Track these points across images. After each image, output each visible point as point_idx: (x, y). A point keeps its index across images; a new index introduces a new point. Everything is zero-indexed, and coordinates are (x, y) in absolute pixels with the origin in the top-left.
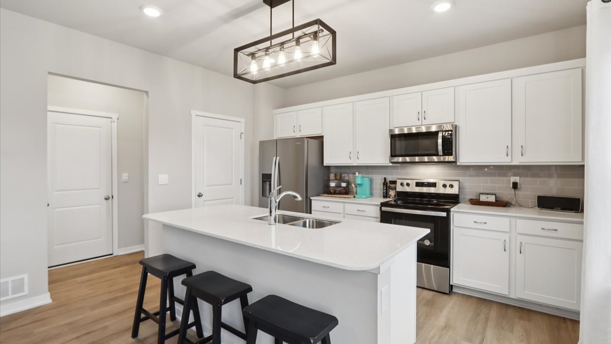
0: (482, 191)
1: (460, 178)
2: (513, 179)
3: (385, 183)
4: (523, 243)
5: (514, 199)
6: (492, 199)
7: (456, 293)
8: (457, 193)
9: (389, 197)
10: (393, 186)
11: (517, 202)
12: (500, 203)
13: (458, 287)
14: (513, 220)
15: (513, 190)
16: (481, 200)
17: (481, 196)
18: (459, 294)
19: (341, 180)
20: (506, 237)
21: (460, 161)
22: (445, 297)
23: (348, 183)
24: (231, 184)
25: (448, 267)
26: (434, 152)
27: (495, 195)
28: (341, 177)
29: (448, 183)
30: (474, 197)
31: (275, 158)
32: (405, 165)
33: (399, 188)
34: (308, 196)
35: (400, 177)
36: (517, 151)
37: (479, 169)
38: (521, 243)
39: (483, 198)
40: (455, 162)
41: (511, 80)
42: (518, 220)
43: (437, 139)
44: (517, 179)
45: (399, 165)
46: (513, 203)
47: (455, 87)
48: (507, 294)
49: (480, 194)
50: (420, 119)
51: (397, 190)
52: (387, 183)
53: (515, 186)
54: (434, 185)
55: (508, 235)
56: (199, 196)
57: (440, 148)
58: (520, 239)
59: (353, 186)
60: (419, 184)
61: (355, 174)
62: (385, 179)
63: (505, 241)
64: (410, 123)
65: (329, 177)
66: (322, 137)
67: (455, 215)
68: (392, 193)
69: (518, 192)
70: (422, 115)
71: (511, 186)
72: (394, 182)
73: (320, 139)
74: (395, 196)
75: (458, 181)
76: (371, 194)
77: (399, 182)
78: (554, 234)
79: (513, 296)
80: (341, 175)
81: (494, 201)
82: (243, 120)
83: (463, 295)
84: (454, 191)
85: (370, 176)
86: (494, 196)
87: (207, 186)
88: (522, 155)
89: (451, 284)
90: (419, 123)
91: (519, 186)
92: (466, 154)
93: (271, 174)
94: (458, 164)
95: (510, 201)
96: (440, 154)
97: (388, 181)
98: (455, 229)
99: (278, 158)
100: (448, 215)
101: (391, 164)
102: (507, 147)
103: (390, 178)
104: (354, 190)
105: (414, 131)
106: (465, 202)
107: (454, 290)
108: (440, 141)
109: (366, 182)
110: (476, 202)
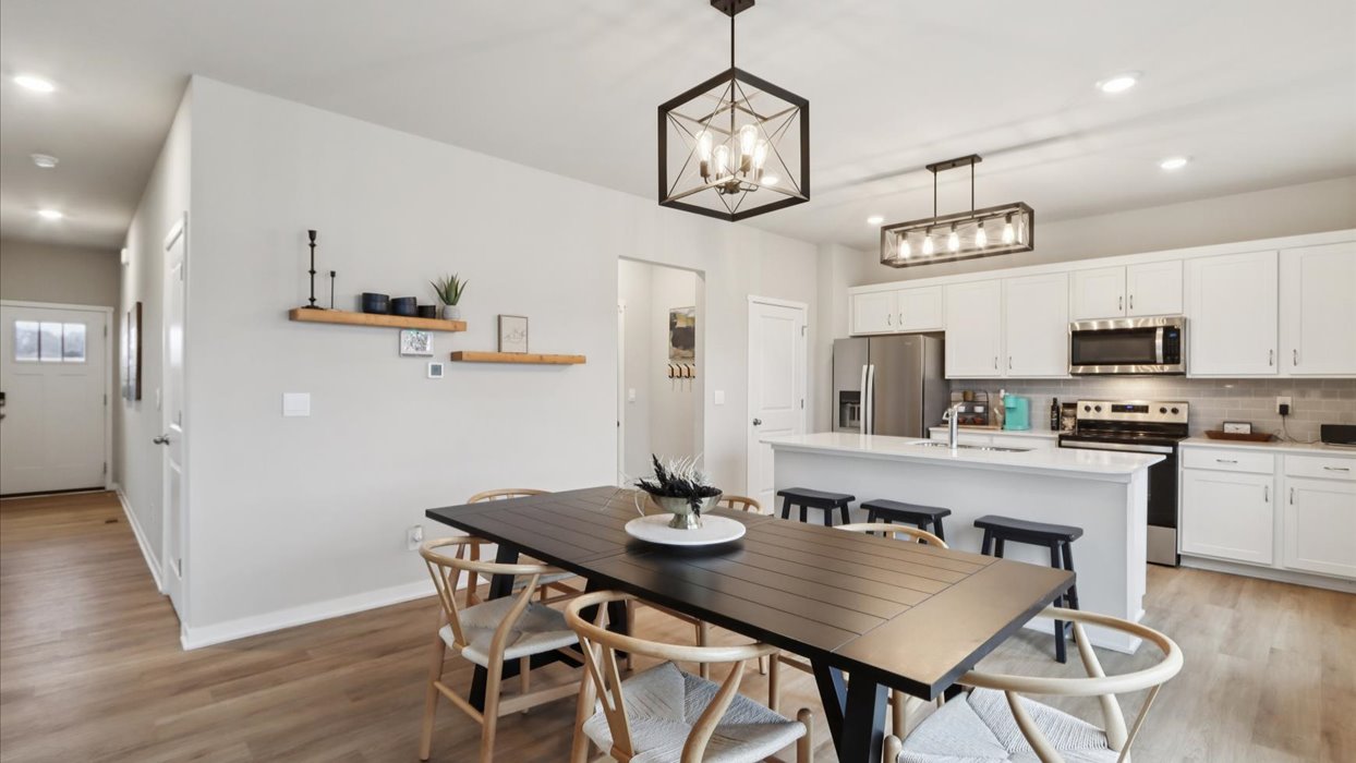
0: (1227, 419)
1: (1190, 399)
2: (1280, 400)
3: (1055, 407)
4: (1295, 489)
5: (1282, 428)
6: (1245, 429)
7: (1185, 567)
8: (1185, 421)
9: (1063, 429)
10: (1069, 411)
11: (1286, 434)
12: (1258, 437)
13: (1190, 558)
14: (1280, 457)
15: (1281, 417)
16: (1226, 431)
17: (1226, 425)
18: (1191, 568)
19: (974, 402)
20: (1269, 481)
21: (1193, 372)
22: (1170, 570)
23: (987, 408)
24: (790, 407)
25: (1174, 525)
26: (1147, 358)
27: (1251, 424)
28: (974, 397)
29: (1169, 407)
30: (1213, 429)
31: (865, 367)
32: (1091, 378)
33: (1081, 414)
34: (926, 426)
35: (1082, 397)
36: (1287, 358)
37: (1217, 385)
38: (1292, 490)
39: (1229, 428)
40: (1184, 374)
41: (1278, 254)
42: (1287, 457)
43: (1154, 338)
44: (1287, 400)
45: (1080, 378)
46: (1281, 436)
47: (1183, 260)
48: (1270, 562)
49: (1224, 423)
50: (1123, 308)
51: (1079, 417)
52: (1058, 408)
53: (1284, 410)
54: (1144, 409)
55: (1271, 478)
56: (755, 423)
57: (1159, 352)
58: (1291, 483)
59: (997, 412)
60: (1116, 409)
61: (999, 392)
62: (1055, 400)
63: (1267, 487)
64: (1104, 313)
65: (950, 397)
66: (943, 333)
67: (1187, 451)
68: (1069, 423)
69: (1288, 420)
70: (1127, 302)
71: (1278, 410)
72: (1073, 406)
73: (940, 337)
74: (1074, 427)
75: (1187, 402)
76: (1030, 426)
77: (1081, 405)
78: (1343, 475)
79: (1278, 566)
80: (974, 394)
81: (1249, 432)
82: (805, 306)
83: (1199, 570)
84: (1182, 418)
85: (1027, 395)
86: (1248, 426)
87: (764, 409)
88: (1295, 364)
89: (1179, 552)
90: (1122, 313)
91: (1290, 411)
92: (1201, 360)
93: (859, 393)
94: (1188, 376)
95: (1275, 434)
96: (1158, 361)
97: (1060, 403)
98: (1185, 471)
99: (872, 367)
100: (1175, 450)
101: (1071, 377)
102: (1271, 351)
103: (1062, 399)
104: (1000, 417)
105: (1112, 326)
106: (1198, 436)
107: (1183, 563)
108: (1159, 342)
109: (1023, 403)
110: (1218, 435)
